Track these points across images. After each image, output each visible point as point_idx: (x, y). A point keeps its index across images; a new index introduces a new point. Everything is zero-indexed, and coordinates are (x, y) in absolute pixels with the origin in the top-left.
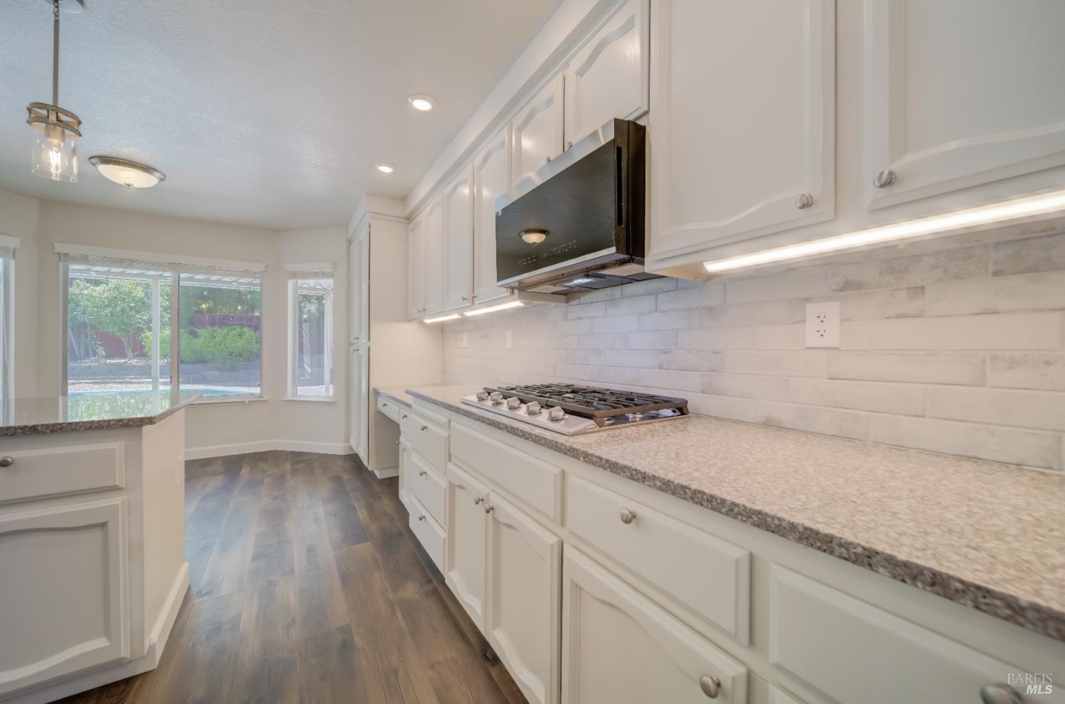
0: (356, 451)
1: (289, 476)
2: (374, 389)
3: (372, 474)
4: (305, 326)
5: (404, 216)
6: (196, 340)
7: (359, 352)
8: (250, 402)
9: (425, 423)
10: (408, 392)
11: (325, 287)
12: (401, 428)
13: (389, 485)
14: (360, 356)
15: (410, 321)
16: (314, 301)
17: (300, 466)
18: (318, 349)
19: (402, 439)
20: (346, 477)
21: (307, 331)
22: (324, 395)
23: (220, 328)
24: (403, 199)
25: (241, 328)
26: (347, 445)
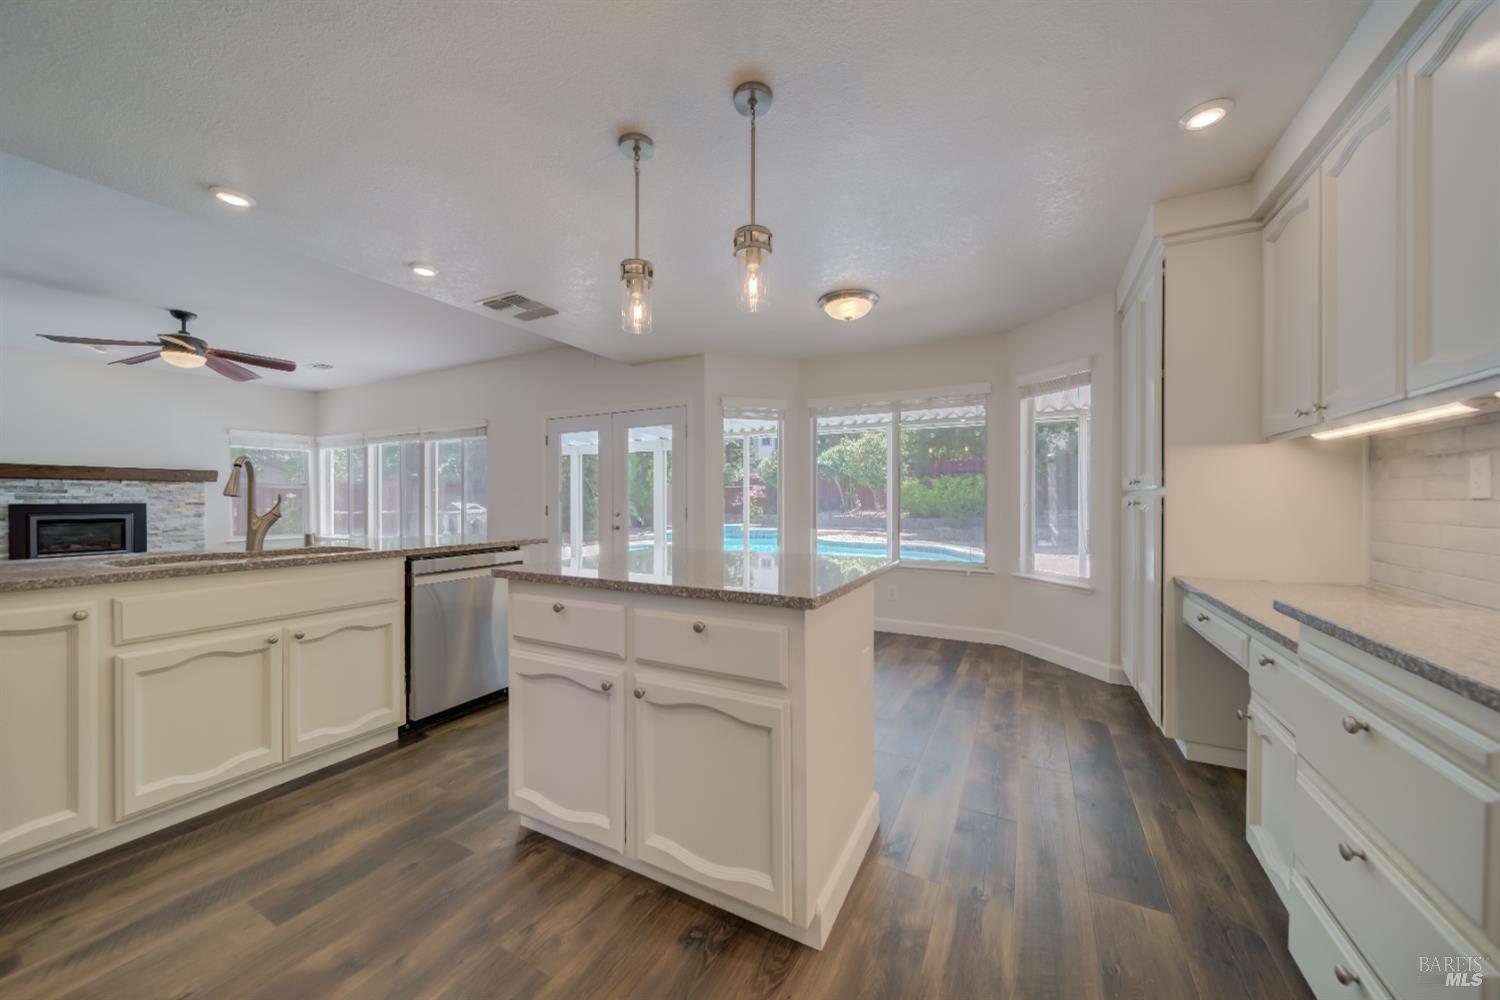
0: (1133, 683)
1: (1019, 695)
2: (1174, 580)
3: (1171, 745)
4: (1051, 469)
5: (1248, 215)
6: (931, 491)
7: (1142, 507)
8: (972, 573)
9: (1365, 716)
10: (1279, 607)
11: (1077, 406)
12: (1252, 683)
13: (1213, 783)
14: (1142, 514)
15: (1267, 440)
16: (1064, 432)
17: (1038, 683)
18: (1069, 502)
19: (1254, 707)
20: (1114, 730)
21: (1053, 476)
22: (1078, 576)
23: (952, 476)
24: (1248, 178)
25: (974, 476)
26: (1116, 667)
